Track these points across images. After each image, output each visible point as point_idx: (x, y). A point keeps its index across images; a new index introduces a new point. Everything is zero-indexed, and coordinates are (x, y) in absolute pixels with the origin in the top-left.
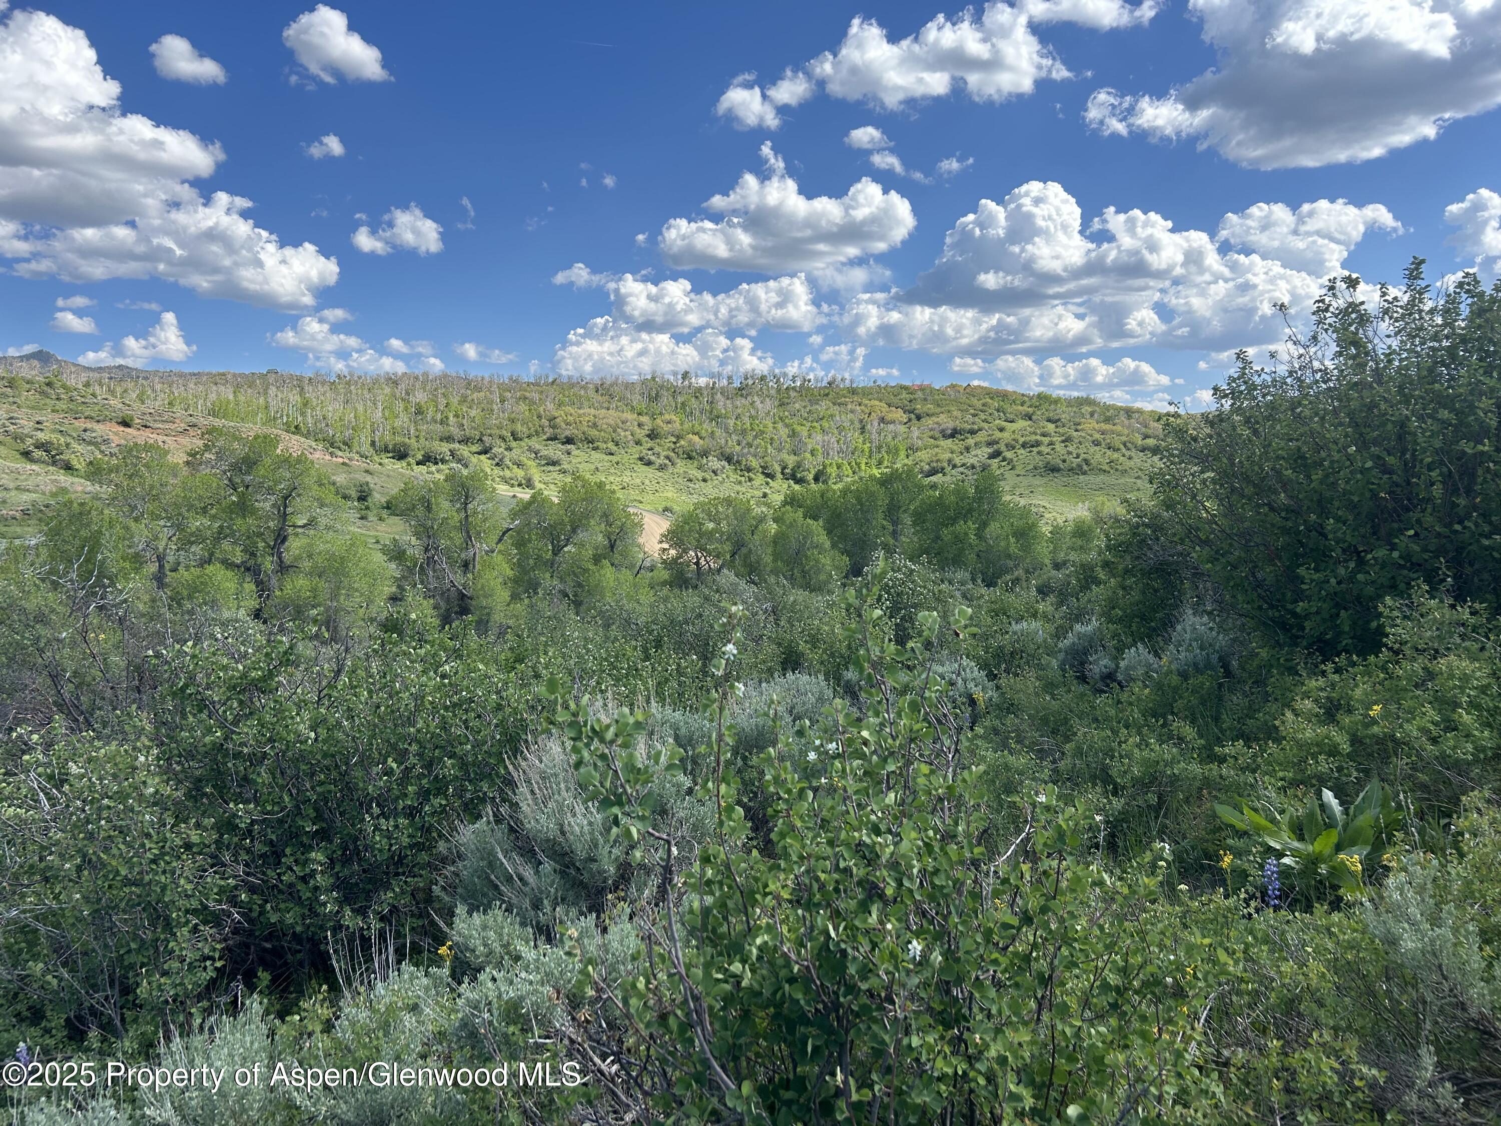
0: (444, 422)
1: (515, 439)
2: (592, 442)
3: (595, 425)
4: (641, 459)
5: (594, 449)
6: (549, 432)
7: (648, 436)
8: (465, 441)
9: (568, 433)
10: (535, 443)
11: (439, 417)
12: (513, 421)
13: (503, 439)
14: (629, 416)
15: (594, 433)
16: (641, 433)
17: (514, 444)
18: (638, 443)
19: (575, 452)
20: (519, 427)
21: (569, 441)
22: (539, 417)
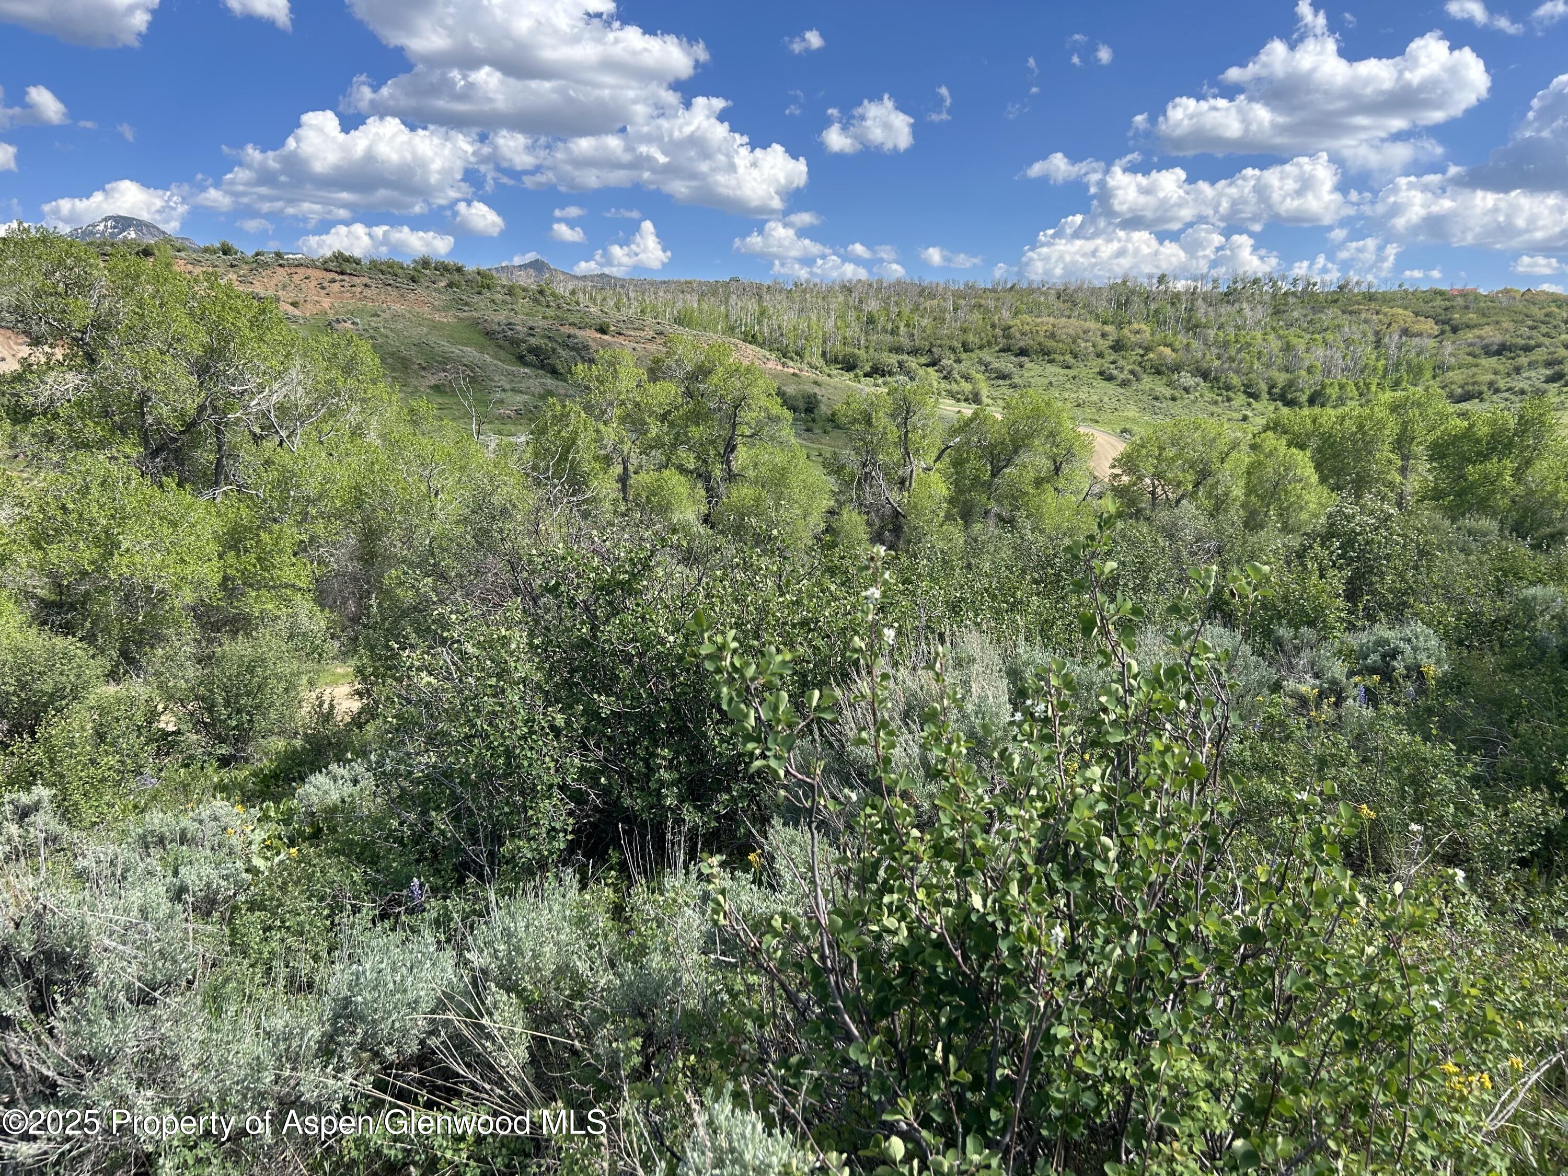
0: (894, 332)
1: (966, 351)
2: (1048, 354)
3: (1053, 336)
4: (1101, 373)
5: (1050, 362)
6: (1002, 342)
7: (1112, 347)
8: (914, 352)
9: (1022, 344)
10: (986, 355)
11: (890, 326)
12: (964, 331)
13: (953, 349)
14: (1092, 325)
15: (1051, 344)
16: (1103, 345)
17: (964, 356)
18: (1100, 355)
19: (1029, 365)
20: (971, 338)
21: (1023, 352)
22: (993, 326)
